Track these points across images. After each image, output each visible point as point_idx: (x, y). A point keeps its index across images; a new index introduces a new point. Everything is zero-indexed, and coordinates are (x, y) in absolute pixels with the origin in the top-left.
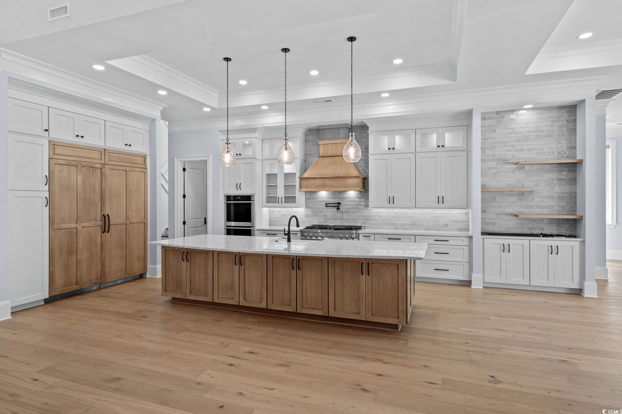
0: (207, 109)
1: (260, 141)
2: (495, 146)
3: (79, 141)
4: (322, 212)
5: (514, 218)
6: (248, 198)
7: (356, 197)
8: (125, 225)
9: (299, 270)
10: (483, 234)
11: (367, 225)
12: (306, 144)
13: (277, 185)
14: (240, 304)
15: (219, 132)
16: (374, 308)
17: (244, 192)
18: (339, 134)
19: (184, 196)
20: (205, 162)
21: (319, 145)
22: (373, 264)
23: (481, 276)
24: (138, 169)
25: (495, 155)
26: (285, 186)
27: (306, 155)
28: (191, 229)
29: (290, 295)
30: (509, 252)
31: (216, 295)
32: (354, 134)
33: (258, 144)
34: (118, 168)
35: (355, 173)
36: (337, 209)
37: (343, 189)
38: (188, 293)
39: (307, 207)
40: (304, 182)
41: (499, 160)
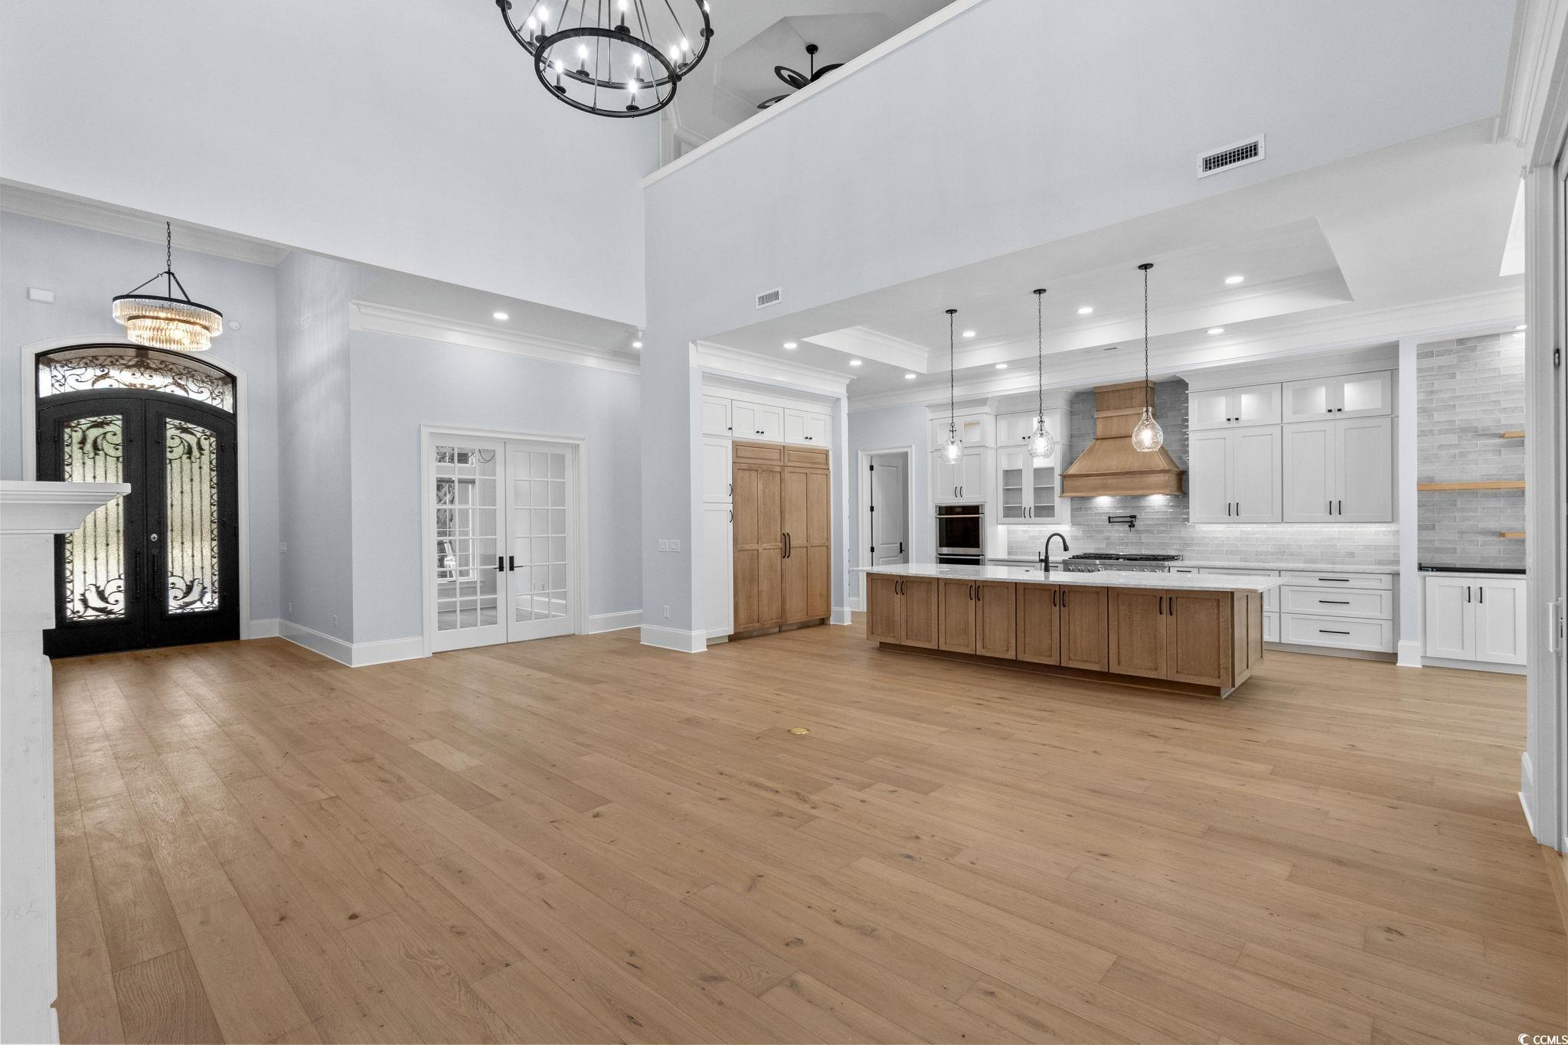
0: (910, 377)
1: (993, 419)
2: (1455, 405)
3: (759, 437)
4: (1102, 532)
5: (1499, 539)
6: (975, 509)
7: (1166, 506)
8: (805, 549)
9: (1064, 606)
10: (1421, 568)
11: (1186, 554)
12: (1071, 418)
13: (1021, 489)
14: (977, 653)
15: (927, 409)
16: (1180, 663)
17: (967, 500)
18: (1132, 398)
19: (872, 509)
20: (905, 455)
21: (1095, 420)
22: (1179, 600)
23: (1418, 644)
24: (819, 471)
25: (1454, 421)
26: (1035, 489)
27: (1072, 436)
28: (881, 559)
29: (1050, 642)
30: (1481, 602)
31: (942, 641)
32: (1150, 409)
33: (988, 422)
34: (798, 470)
35: (1161, 463)
36: (1130, 526)
37: (1139, 492)
38: (904, 637)
39: (1073, 523)
40: (1069, 483)
41: (1464, 430)
